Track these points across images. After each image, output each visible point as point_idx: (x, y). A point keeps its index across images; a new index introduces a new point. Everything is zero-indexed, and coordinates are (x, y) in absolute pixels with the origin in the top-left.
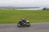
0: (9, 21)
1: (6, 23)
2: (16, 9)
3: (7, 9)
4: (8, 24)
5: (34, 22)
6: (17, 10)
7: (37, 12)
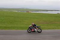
0: (22, 26)
1: (18, 28)
2: (30, 12)
3: (20, 12)
4: (21, 29)
5: (52, 29)
6: (32, 13)
7: (56, 17)
